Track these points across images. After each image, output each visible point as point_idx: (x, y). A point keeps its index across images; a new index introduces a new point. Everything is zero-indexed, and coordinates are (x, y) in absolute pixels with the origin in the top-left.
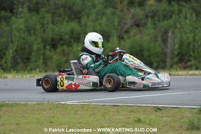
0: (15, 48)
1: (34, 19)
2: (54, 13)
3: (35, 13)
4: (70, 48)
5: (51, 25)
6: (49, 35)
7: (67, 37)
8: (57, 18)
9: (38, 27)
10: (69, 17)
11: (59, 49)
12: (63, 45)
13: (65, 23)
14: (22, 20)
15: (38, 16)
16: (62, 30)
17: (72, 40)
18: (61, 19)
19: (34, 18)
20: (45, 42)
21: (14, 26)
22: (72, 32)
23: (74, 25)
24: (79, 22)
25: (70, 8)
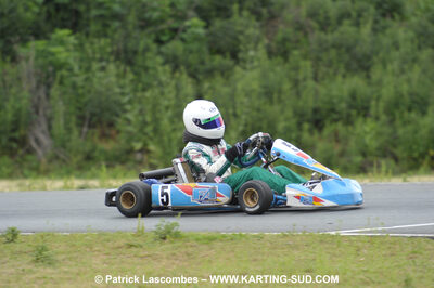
0: (241, 128)
1: (279, 72)
2: (318, 59)
3: (280, 59)
4: (350, 128)
5: (311, 83)
6: (308, 102)
7: (343, 106)
8: (323, 69)
9: (287, 86)
10: (348, 68)
11: (328, 130)
12: (336, 121)
13: (339, 78)
14: (255, 73)
15: (287, 66)
16: (335, 93)
17: (354, 112)
18: (331, 71)
19: (278, 69)
20: (300, 116)
21: (239, 86)
22: (353, 96)
23: (356, 82)
24: (368, 77)
25: (349, 49)
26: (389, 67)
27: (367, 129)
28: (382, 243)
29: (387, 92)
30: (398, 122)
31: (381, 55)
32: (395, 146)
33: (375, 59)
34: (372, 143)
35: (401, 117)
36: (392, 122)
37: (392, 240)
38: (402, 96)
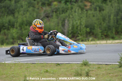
4: (9, 31)
7: (7, 24)
10: (8, 13)
11: (2, 32)
12: (4, 29)
13: (5, 16)
17: (10, 26)
18: (3, 14)
22: (10, 22)
23: (10, 17)
24: (14, 16)
25: (8, 8)
26: (20, 13)
27: (14, 31)
28: (18, 65)
29: (20, 20)
30: (23, 29)
31: (17, 9)
32: (22, 36)
33: (16, 11)
34: (15, 35)
35: (24, 28)
36: (21, 29)
37: (21, 64)
38: (24, 21)
